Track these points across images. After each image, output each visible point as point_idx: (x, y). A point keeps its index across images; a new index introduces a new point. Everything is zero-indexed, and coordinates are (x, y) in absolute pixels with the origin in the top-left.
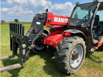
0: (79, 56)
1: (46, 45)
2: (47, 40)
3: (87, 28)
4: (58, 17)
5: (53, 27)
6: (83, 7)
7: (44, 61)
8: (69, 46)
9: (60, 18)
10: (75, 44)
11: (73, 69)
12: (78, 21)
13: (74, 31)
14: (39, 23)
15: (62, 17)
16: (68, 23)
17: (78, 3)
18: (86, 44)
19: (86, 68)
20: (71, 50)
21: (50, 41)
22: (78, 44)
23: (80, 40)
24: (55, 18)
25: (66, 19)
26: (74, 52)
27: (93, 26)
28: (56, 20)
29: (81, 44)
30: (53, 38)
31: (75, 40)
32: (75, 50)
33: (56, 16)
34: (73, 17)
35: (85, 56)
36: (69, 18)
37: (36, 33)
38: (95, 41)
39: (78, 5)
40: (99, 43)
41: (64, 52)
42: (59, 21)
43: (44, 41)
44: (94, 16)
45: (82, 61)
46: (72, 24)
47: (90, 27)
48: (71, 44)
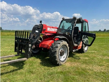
0: (65, 54)
1: (41, 48)
2: (42, 44)
3: (69, 36)
4: (50, 27)
5: (46, 35)
6: (67, 21)
7: (40, 60)
8: (58, 46)
9: (51, 28)
10: (62, 45)
11: (61, 61)
12: (64, 31)
13: (61, 37)
14: (37, 31)
15: (53, 28)
16: (57, 32)
17: (64, 18)
18: (69, 46)
19: (69, 62)
20: (59, 48)
21: (44, 45)
22: (64, 45)
23: (65, 43)
24: (48, 28)
25: (55, 29)
26: (61, 50)
27: (74, 34)
28: (49, 29)
29: (65, 45)
30: (47, 43)
31: (61, 42)
32: (62, 49)
33: (49, 27)
34: (61, 27)
35: (68, 54)
36: (58, 28)
37: (35, 38)
38: (76, 45)
39: (63, 19)
40: (79, 46)
41: (55, 49)
42: (51, 30)
43: (39, 45)
44: (74, 28)
45: (66, 57)
46: (60, 33)
47: (71, 35)
48: (59, 44)
